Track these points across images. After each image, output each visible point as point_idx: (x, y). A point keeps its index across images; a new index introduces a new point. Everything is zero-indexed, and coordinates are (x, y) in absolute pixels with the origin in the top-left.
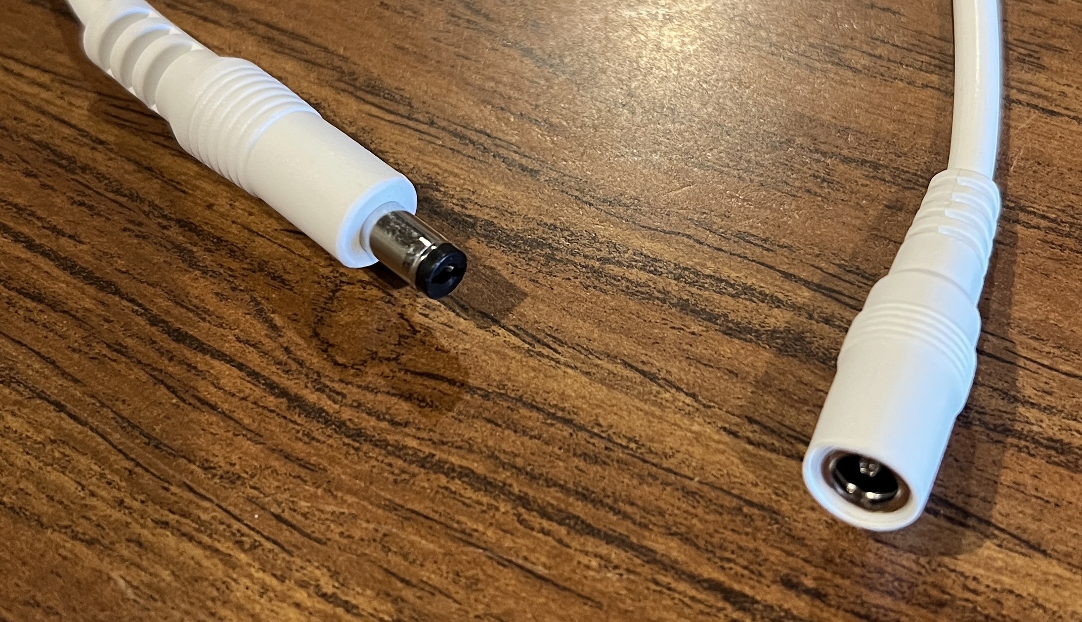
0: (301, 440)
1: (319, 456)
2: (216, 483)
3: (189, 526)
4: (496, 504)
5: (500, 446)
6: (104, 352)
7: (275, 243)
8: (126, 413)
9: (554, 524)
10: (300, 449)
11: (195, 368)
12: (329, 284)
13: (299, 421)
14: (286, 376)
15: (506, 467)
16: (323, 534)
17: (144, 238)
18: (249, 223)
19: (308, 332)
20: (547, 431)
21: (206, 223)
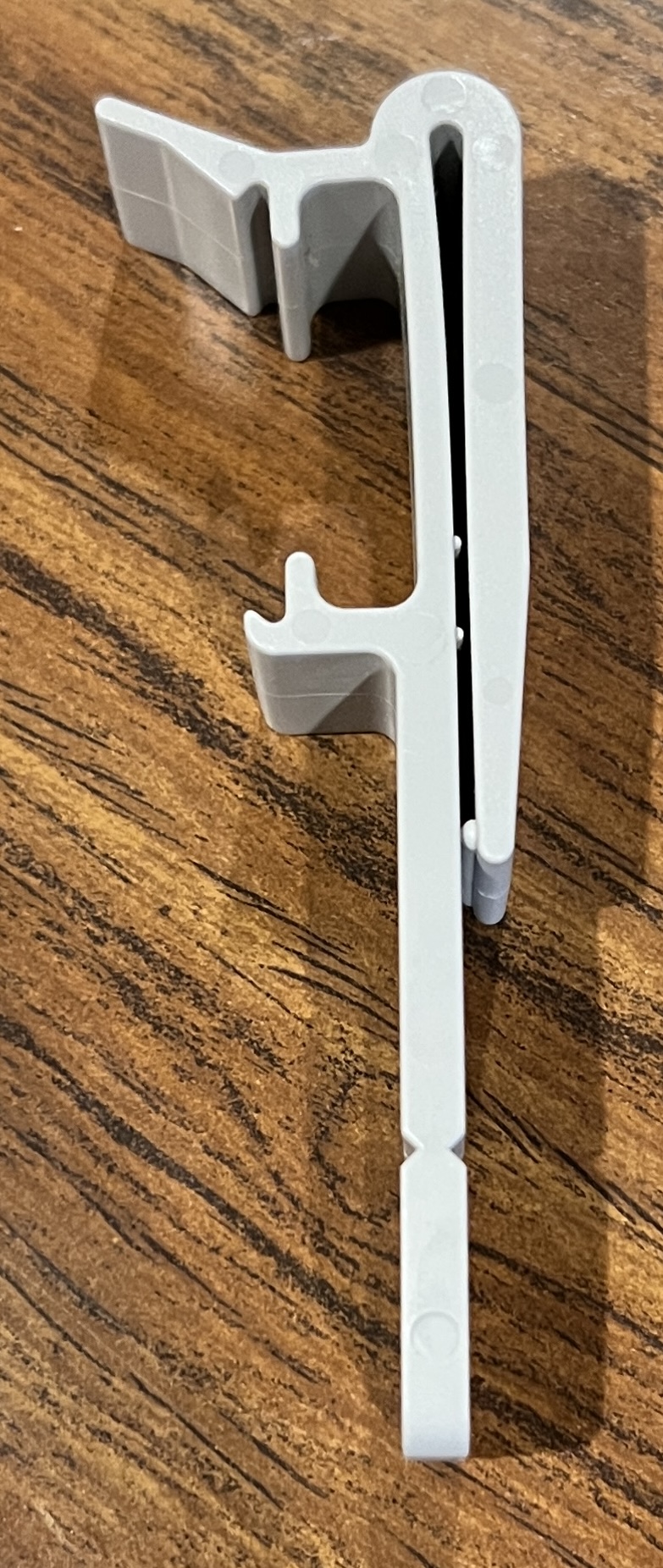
0: (295, 1329)
1: (320, 1358)
2: (175, 1381)
3: (141, 1444)
4: (565, 1469)
5: (576, 1378)
6: (14, 1145)
7: (260, 990)
8: (47, 1252)
9: (646, 1512)
10: (293, 1341)
11: (145, 1189)
12: (339, 1073)
13: (293, 1298)
14: (275, 1221)
15: (583, 1412)
16: (324, 1482)
17: (69, 955)
18: (222, 949)
19: (306, 1152)
20: (646, 1364)
21: (159, 942)
